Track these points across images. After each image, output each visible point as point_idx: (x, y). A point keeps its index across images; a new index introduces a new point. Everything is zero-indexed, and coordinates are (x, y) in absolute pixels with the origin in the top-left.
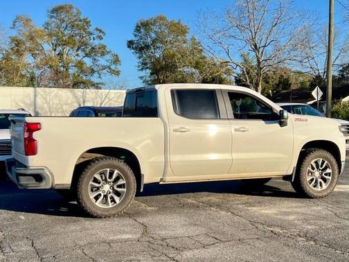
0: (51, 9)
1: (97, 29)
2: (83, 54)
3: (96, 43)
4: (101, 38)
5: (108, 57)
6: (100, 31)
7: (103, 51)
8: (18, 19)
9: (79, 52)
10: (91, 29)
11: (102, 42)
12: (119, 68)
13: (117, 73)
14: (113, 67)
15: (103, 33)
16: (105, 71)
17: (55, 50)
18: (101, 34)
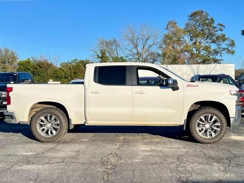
0: (190, 15)
1: (219, 24)
2: (210, 41)
3: (219, 33)
4: (221, 30)
5: (227, 42)
6: (221, 25)
7: (223, 38)
8: (170, 23)
9: (208, 40)
10: (215, 25)
11: (223, 33)
12: (234, 49)
13: (233, 53)
14: (230, 48)
15: (223, 26)
16: (224, 52)
17: (192, 40)
18: (222, 28)
